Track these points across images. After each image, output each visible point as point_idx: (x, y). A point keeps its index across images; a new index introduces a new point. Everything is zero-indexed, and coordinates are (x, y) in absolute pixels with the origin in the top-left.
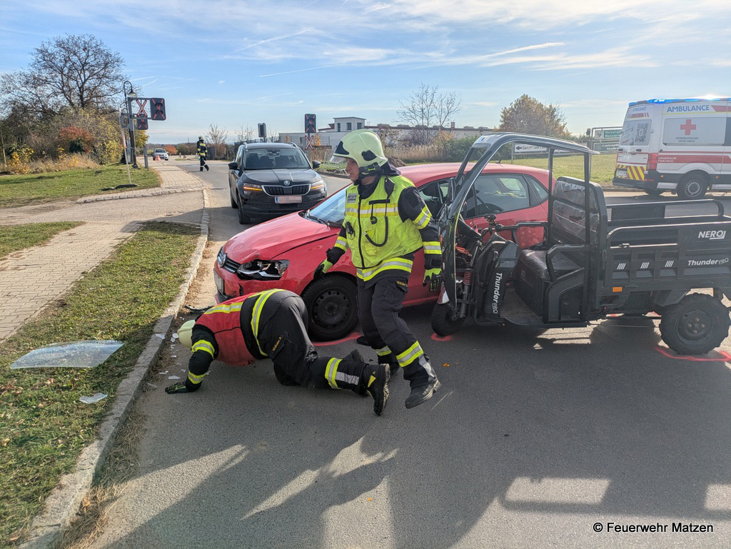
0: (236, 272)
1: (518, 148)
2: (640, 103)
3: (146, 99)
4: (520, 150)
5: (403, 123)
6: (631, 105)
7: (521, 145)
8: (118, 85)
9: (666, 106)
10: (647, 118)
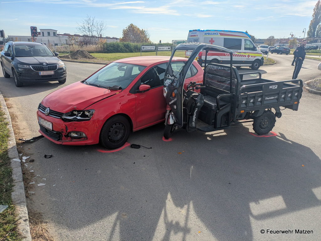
0: (61, 118)
1: (143, 48)
2: (194, 31)
4: (144, 49)
5: (77, 34)
6: (190, 31)
7: (144, 47)
9: (204, 32)
10: (197, 37)
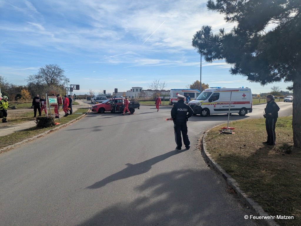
3: (75, 85)
8: (62, 78)
